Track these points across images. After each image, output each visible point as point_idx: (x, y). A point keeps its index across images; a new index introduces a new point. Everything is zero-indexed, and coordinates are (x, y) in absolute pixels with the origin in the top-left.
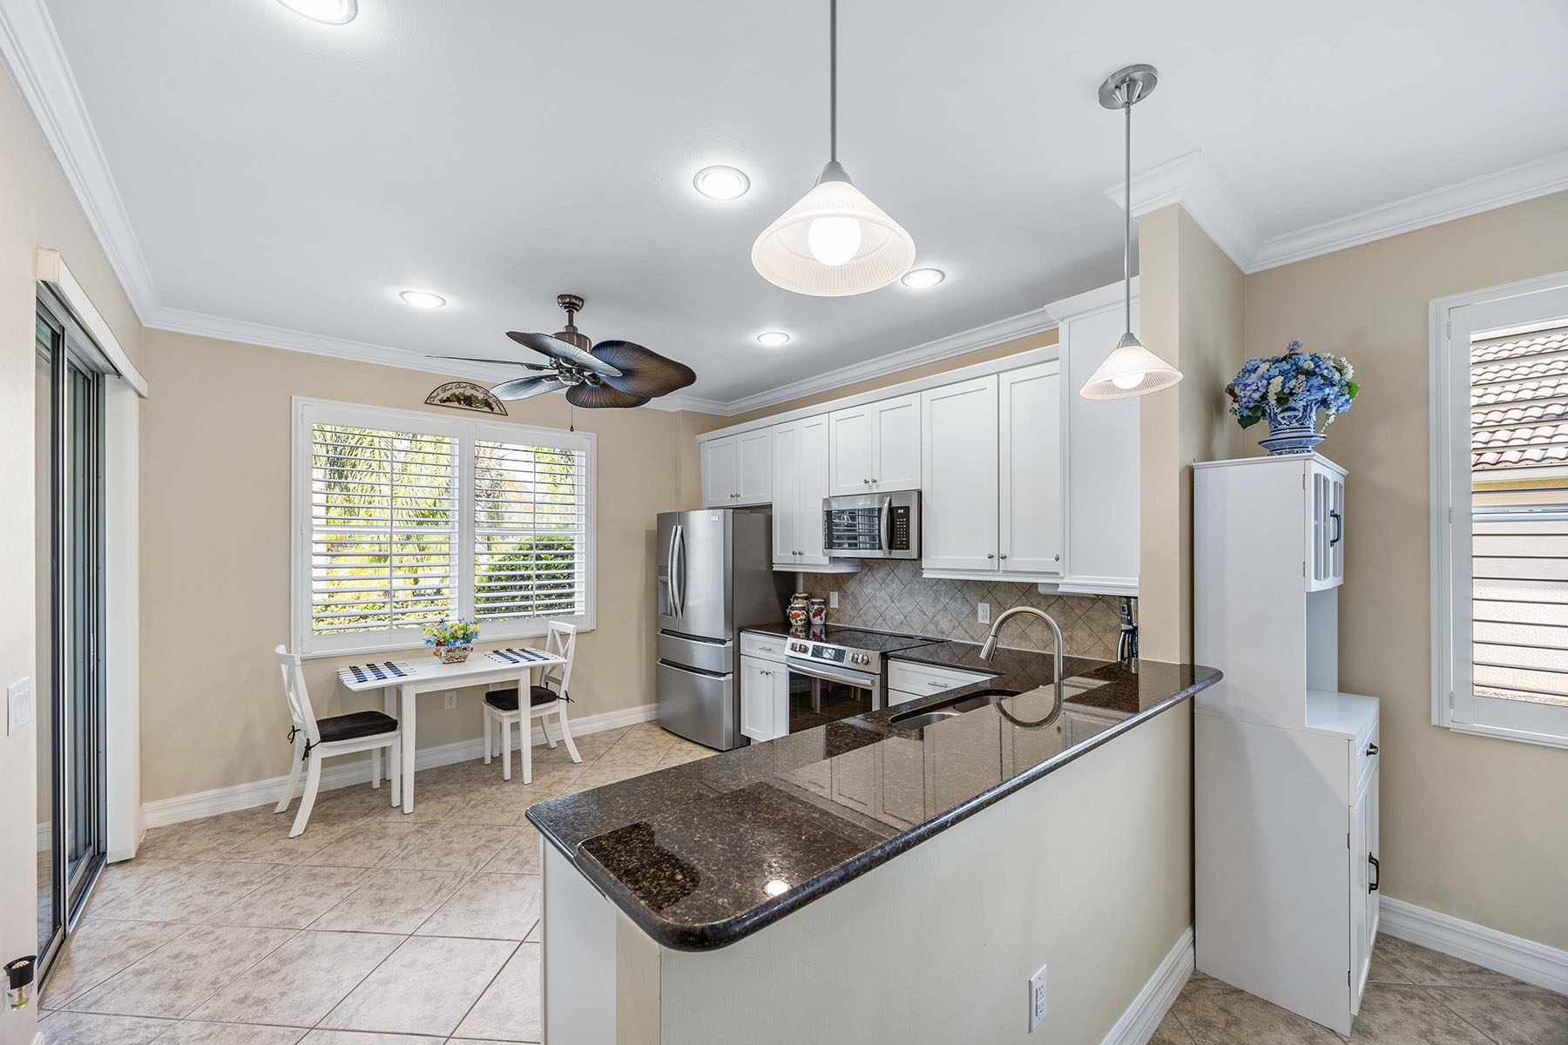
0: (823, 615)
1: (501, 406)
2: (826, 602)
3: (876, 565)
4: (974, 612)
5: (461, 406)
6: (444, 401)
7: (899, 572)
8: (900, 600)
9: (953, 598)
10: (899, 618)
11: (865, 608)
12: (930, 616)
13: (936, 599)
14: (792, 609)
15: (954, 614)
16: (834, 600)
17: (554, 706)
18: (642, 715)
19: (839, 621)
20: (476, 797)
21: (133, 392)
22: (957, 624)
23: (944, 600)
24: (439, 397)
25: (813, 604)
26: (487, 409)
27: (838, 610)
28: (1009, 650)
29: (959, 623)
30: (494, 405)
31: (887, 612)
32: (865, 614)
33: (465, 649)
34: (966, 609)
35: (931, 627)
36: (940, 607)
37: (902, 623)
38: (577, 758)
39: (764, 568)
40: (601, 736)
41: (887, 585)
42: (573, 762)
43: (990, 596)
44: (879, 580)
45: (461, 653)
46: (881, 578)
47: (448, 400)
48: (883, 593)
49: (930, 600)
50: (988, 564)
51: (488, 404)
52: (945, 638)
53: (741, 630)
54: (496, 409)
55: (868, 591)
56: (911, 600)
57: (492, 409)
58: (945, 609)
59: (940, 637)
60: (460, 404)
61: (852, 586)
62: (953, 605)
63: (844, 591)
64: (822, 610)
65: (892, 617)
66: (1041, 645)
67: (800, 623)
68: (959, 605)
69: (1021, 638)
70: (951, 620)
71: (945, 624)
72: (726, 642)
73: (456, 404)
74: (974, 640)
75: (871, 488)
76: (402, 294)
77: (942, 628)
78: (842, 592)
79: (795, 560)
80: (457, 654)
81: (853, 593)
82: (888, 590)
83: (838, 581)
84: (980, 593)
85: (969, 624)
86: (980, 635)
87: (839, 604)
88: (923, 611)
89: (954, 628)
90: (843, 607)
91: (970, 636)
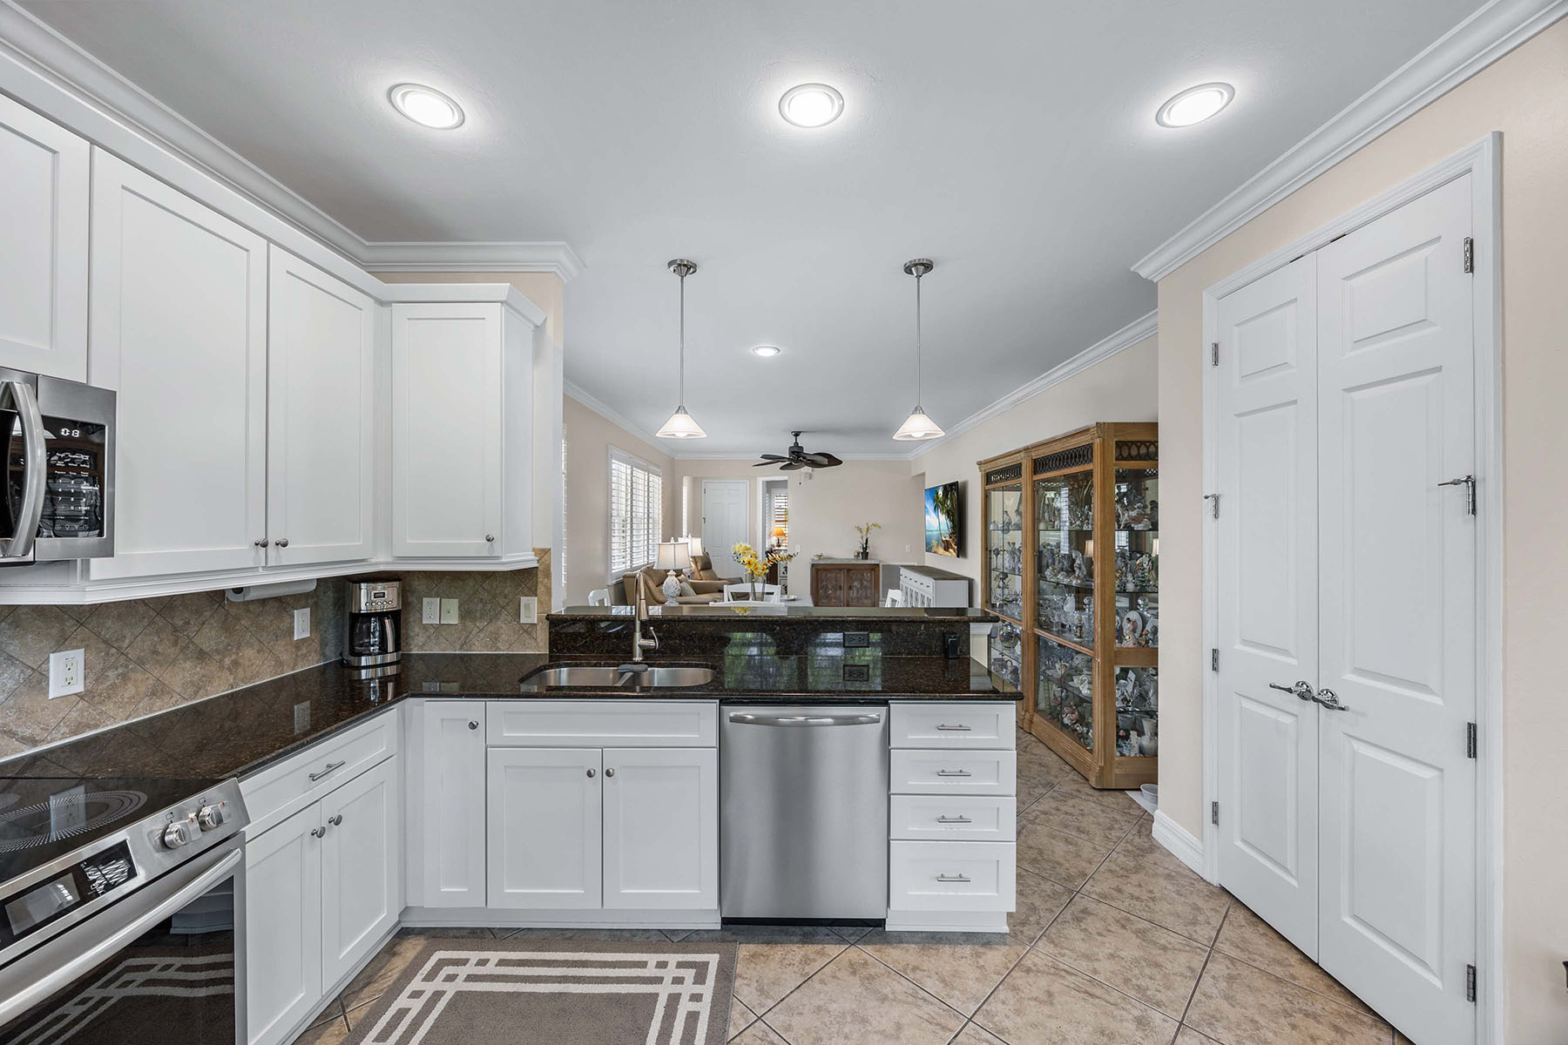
4: (38, 680)
34: (8, 678)
43: (81, 633)
66: (190, 690)
69: (153, 694)
84: (54, 631)
85: (20, 710)
86: (53, 722)
91: (24, 738)
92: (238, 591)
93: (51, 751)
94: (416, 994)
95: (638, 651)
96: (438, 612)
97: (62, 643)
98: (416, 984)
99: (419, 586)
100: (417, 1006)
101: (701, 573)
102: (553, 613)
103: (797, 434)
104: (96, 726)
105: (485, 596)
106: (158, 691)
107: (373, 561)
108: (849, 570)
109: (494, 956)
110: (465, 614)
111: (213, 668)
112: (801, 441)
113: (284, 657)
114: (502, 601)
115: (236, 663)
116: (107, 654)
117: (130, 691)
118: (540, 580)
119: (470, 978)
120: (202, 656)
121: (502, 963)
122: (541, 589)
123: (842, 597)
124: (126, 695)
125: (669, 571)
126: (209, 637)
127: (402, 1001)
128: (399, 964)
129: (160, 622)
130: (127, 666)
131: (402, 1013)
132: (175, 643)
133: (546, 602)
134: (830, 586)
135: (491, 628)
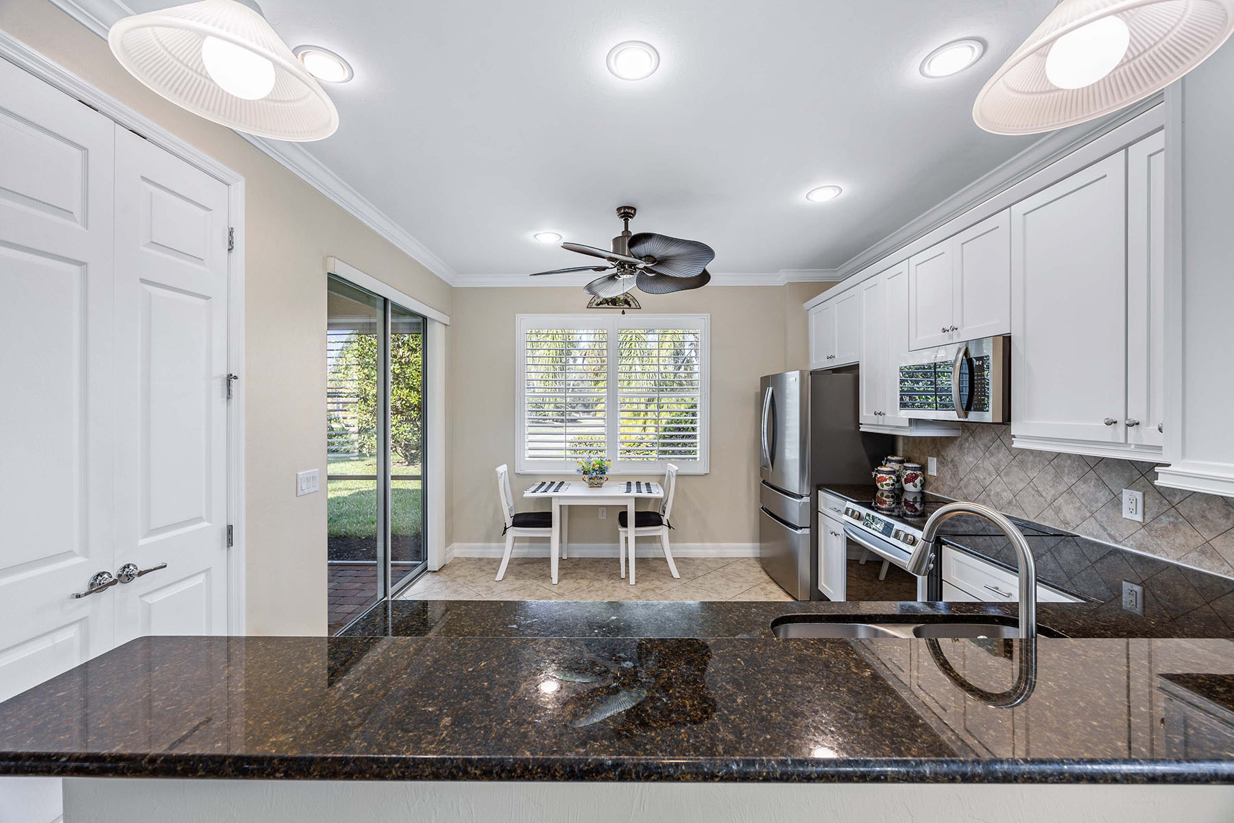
0: (917, 481)
1: (636, 303)
2: (923, 468)
3: (979, 430)
4: (1116, 502)
5: (609, 306)
6: (599, 305)
8: (1007, 474)
9: (1082, 481)
10: (1007, 496)
11: (965, 480)
12: (1049, 499)
14: (877, 471)
15: (1083, 501)
16: (933, 466)
17: (660, 529)
18: (751, 551)
19: (938, 491)
20: (597, 584)
21: (437, 323)
22: (1088, 514)
23: (1069, 480)
24: (595, 303)
25: (906, 468)
26: (626, 306)
27: (937, 478)
28: (1178, 567)
29: (1092, 513)
30: (631, 302)
32: (966, 486)
33: (601, 478)
34: (1103, 496)
35: (1049, 513)
36: (1062, 488)
37: (1010, 503)
38: (676, 574)
39: (853, 428)
40: (710, 561)
41: (992, 454)
42: (672, 577)
43: (1141, 481)
44: (982, 446)
45: (598, 481)
46: (985, 445)
47: (601, 303)
48: (987, 464)
50: (1108, 434)
51: (627, 302)
52: (1069, 531)
53: (819, 487)
54: (633, 305)
55: (969, 459)
56: (1022, 474)
57: (630, 305)
58: (1070, 491)
59: (1062, 528)
60: (608, 305)
61: (952, 453)
62: (1082, 488)
63: (943, 456)
64: (917, 476)
67: (886, 488)
68: (1092, 489)
69: (1203, 552)
70: (1079, 509)
71: (1070, 512)
72: (802, 497)
73: (606, 305)
74: (1116, 541)
75: (951, 337)
76: (535, 236)
77: (1065, 517)
78: (941, 459)
79: (878, 421)
80: (596, 481)
81: (952, 460)
82: (994, 460)
83: (937, 446)
84: (1127, 475)
85: (1108, 517)
86: (1126, 535)
87: (937, 471)
88: (1038, 491)
89: (1084, 519)
90: (941, 475)
91: (1110, 535)
93: (1126, 552)
97: (1131, 485)
106: (1206, 550)
116: (1161, 502)
117: (1180, 540)
124: (1178, 541)
130: (1177, 518)
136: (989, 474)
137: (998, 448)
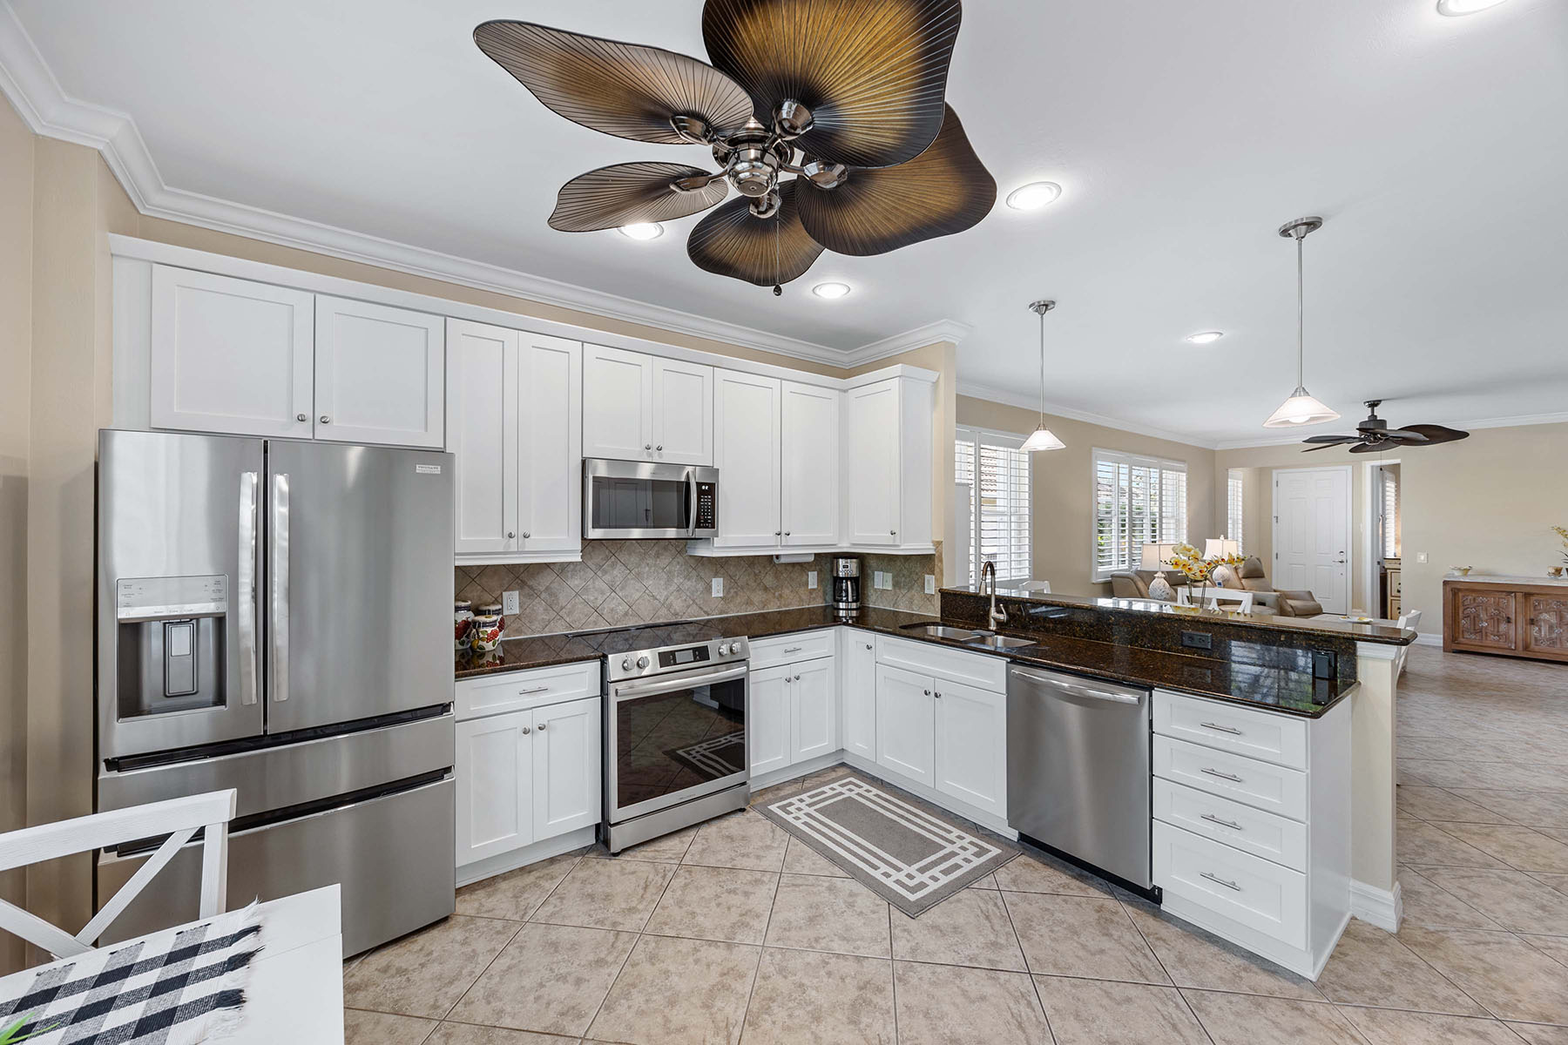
4: (709, 588)
7: (623, 557)
8: (623, 589)
9: (688, 578)
10: (623, 608)
11: (569, 606)
12: (662, 599)
13: (669, 581)
15: (689, 594)
16: (514, 603)
19: (522, 632)
22: (691, 602)
23: (678, 580)
27: (517, 617)
28: (738, 617)
29: (694, 601)
31: (605, 605)
34: (700, 586)
35: (663, 611)
36: (673, 588)
37: (626, 614)
41: (605, 572)
43: (722, 571)
44: (593, 567)
46: (597, 564)
48: (599, 584)
49: (662, 583)
52: (680, 619)
55: (575, 583)
56: (638, 585)
58: (679, 589)
59: (673, 620)
61: (546, 580)
62: (686, 584)
63: (531, 588)
65: (612, 610)
66: (761, 606)
68: (693, 583)
69: (747, 604)
70: (685, 600)
71: (678, 605)
74: (708, 615)
77: (675, 610)
78: (527, 590)
81: (547, 589)
82: (607, 577)
83: (519, 575)
84: (714, 569)
85: (704, 600)
86: (713, 607)
87: (521, 607)
88: (653, 596)
89: (688, 607)
90: (528, 611)
91: (704, 612)
92: (777, 557)
93: (713, 619)
94: (833, 789)
95: (992, 622)
96: (881, 581)
97: (716, 575)
98: (835, 785)
99: (873, 563)
100: (831, 793)
101: (1243, 581)
102: (944, 588)
103: (1373, 404)
104: (727, 613)
105: (905, 572)
106: (749, 602)
107: (840, 545)
108: (1527, 595)
109: (875, 791)
110: (896, 584)
111: (770, 596)
112: (1380, 413)
113: (804, 597)
114: (915, 577)
115: (781, 595)
116: (731, 582)
117: (738, 600)
118: (936, 563)
119: (858, 794)
120: (766, 589)
121: (877, 795)
122: (937, 570)
123: (1512, 633)
124: (737, 602)
125: (1156, 572)
126: (769, 580)
127: (826, 789)
128: (833, 775)
129: (750, 570)
130: (738, 589)
131: (824, 792)
132: (755, 582)
133: (939, 580)
134: (1483, 616)
135: (909, 595)
136: (603, 593)
137: (613, 566)
